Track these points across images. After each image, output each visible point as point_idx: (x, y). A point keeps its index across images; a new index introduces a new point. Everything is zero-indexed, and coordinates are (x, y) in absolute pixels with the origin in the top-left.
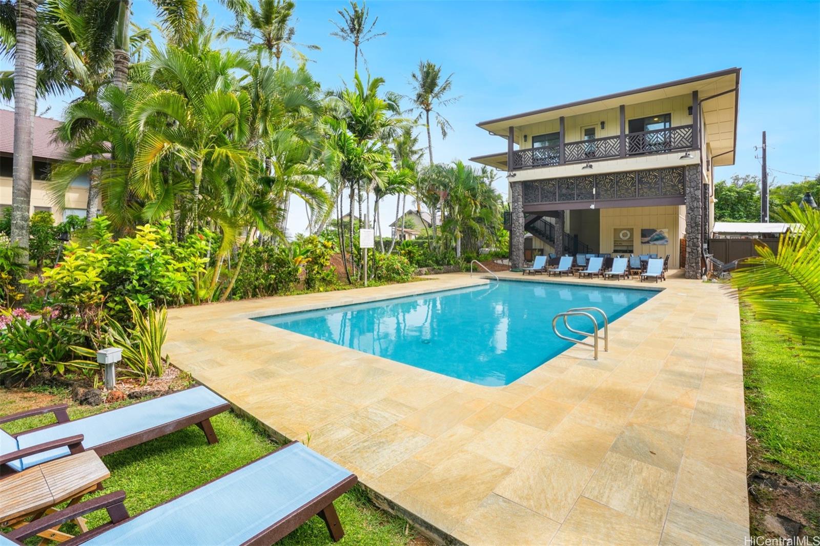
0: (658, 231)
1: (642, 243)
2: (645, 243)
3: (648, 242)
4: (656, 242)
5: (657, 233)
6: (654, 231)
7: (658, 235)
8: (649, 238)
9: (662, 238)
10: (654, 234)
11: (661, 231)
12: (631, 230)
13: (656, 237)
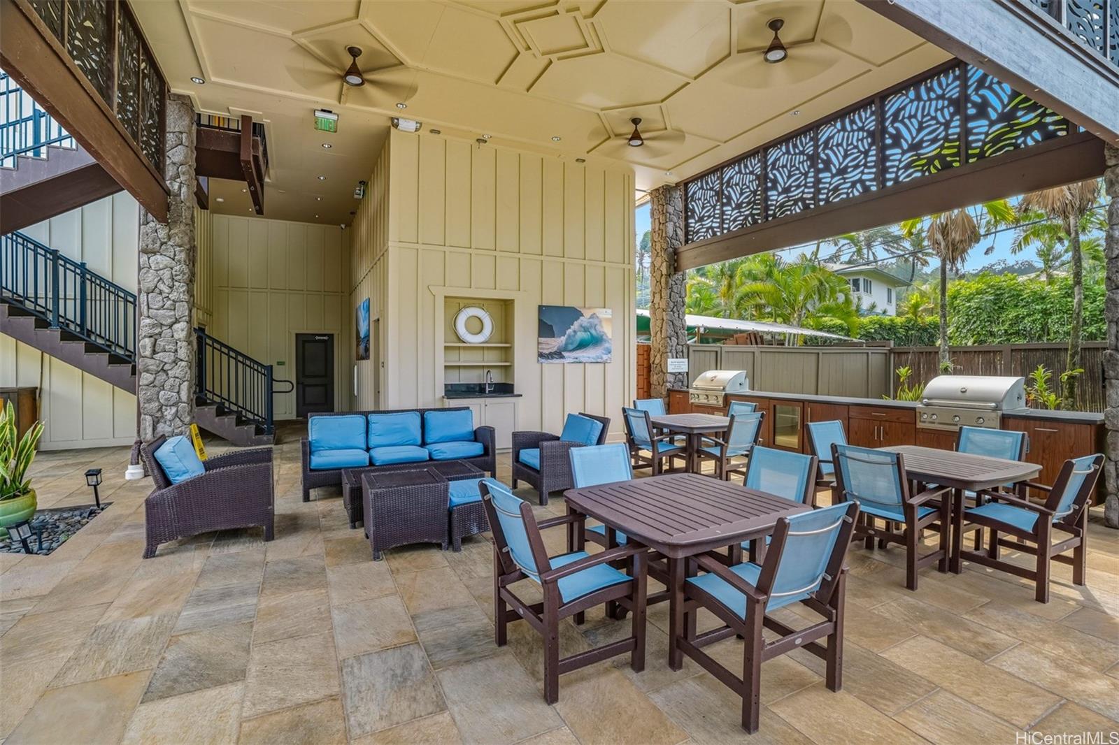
0: (587, 314)
1: (541, 355)
2: (551, 356)
3: (558, 354)
4: (583, 355)
5: (583, 320)
6: (574, 313)
7: (586, 330)
8: (562, 340)
9: (595, 341)
10: (576, 325)
11: (593, 316)
12: (504, 308)
13: (581, 335)
